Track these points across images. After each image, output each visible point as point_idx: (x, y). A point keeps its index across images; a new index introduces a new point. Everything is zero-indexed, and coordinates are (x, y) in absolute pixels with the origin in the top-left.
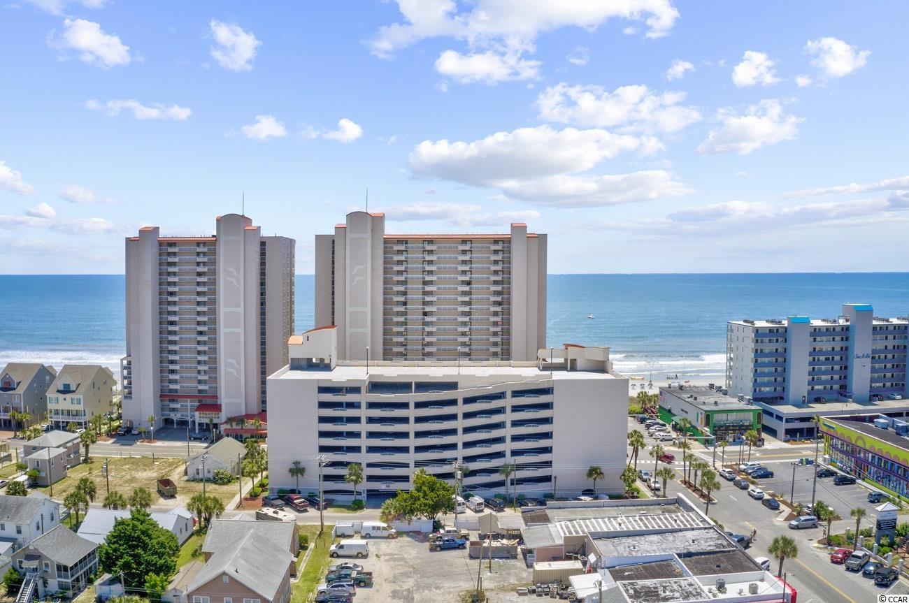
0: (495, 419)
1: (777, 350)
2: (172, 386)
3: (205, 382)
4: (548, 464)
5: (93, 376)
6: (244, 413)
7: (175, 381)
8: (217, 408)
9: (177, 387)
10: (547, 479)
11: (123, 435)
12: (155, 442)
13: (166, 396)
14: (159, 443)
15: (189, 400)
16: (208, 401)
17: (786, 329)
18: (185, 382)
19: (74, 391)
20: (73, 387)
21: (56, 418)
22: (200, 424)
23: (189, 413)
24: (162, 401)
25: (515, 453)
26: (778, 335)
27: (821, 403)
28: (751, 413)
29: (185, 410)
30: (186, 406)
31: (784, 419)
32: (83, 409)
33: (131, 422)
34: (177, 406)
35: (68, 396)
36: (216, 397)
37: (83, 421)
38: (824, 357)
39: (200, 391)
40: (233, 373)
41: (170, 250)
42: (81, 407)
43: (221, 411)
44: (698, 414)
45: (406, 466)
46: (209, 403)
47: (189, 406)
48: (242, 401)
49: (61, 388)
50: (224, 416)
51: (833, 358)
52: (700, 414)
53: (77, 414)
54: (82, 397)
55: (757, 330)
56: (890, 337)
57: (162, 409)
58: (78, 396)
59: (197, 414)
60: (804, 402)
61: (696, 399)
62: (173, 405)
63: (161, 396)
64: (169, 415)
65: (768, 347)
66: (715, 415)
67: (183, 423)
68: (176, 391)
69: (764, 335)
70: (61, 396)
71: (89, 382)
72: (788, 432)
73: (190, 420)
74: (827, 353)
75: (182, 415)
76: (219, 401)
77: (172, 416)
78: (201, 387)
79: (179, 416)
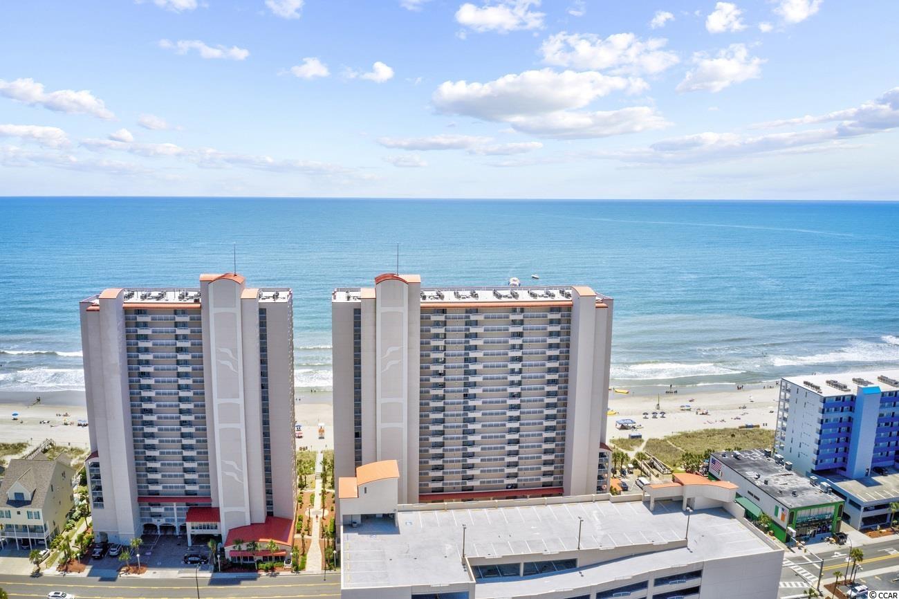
1: (841, 419)
2: (152, 488)
3: (193, 482)
5: (50, 478)
6: (248, 523)
7: (155, 482)
8: (212, 513)
9: (159, 488)
11: (99, 558)
12: (144, 572)
13: (146, 498)
15: (175, 504)
16: (201, 504)
18: (169, 480)
19: (29, 503)
20: (27, 497)
21: (10, 535)
22: (192, 536)
23: (176, 518)
24: (140, 505)
26: (849, 404)
27: (883, 475)
28: (834, 507)
29: (173, 514)
30: (172, 509)
31: (862, 508)
32: (43, 525)
33: (104, 535)
34: (161, 510)
35: (24, 510)
36: (210, 499)
37: (45, 538)
39: (187, 493)
40: (233, 478)
41: (140, 319)
42: (40, 522)
43: (219, 521)
44: (777, 508)
46: (204, 509)
47: (175, 509)
48: (246, 509)
49: (13, 498)
50: (223, 528)
52: (780, 510)
53: (34, 529)
54: (40, 511)
55: (824, 400)
57: (141, 515)
58: (36, 510)
59: (188, 524)
61: (766, 482)
62: (154, 510)
63: (140, 500)
64: (151, 520)
65: (834, 416)
66: (799, 512)
67: (168, 528)
68: (157, 493)
69: (832, 405)
70: (13, 510)
71: (47, 486)
72: (865, 520)
73: (176, 524)
74: (888, 418)
75: (167, 520)
76: (213, 505)
77: (155, 521)
78: (189, 488)
79: (163, 521)
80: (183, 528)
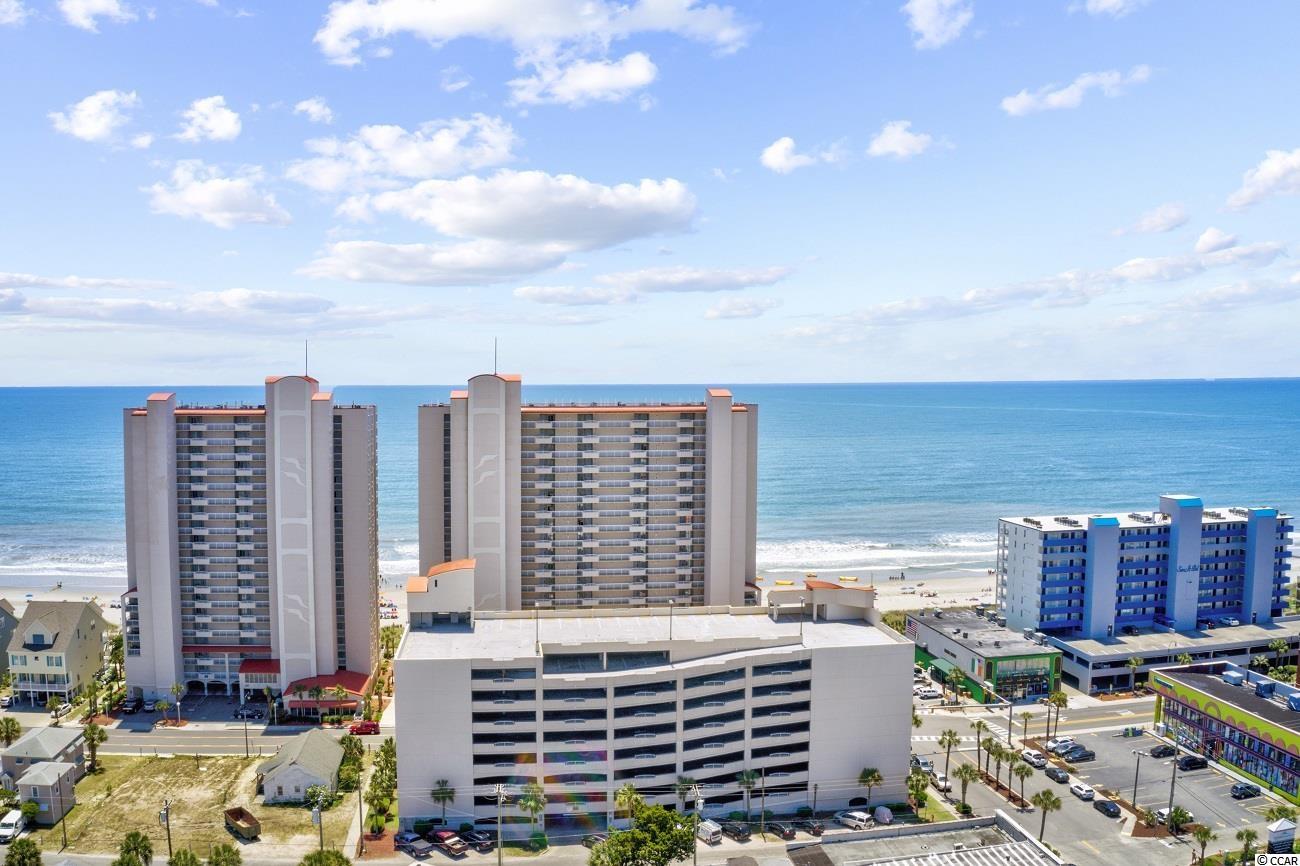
0: (731, 706)
1: (1072, 561)
2: (200, 634)
3: (250, 627)
4: (803, 767)
5: (77, 621)
6: (314, 674)
7: (205, 626)
8: (271, 665)
9: (208, 634)
10: (802, 787)
11: (131, 713)
12: (184, 725)
13: (192, 648)
14: (190, 727)
15: (226, 655)
16: (256, 655)
17: (1085, 533)
18: (219, 626)
19: (50, 647)
20: (48, 640)
21: (24, 687)
22: (246, 691)
23: (227, 674)
24: (184, 656)
25: (757, 753)
26: (1076, 541)
27: (1132, 635)
28: (1048, 659)
29: (220, 668)
30: (223, 663)
31: (1091, 665)
32: (65, 673)
33: (138, 690)
34: (210, 663)
35: (43, 655)
36: (268, 648)
37: (66, 691)
38: (1134, 571)
39: (243, 640)
40: (297, 616)
41: (194, 428)
42: (61, 671)
43: (279, 672)
44: (973, 661)
45: (603, 778)
46: (261, 660)
47: (227, 662)
48: (311, 657)
49: (30, 641)
50: (283, 680)
51: (1146, 570)
52: (976, 662)
53: (56, 680)
54: (63, 655)
55: (1045, 536)
56: (1223, 539)
57: (186, 668)
58: (59, 654)
59: (242, 677)
60: (1109, 634)
61: (965, 636)
62: (201, 662)
63: (185, 649)
64: (197, 676)
65: (1060, 559)
66: (999, 663)
67: (217, 687)
68: (206, 640)
69: (1055, 542)
70: (30, 655)
71: (72, 630)
72: (1095, 681)
73: (228, 682)
74: (1138, 563)
75: (216, 677)
76: (273, 657)
77: (201, 677)
78: (244, 634)
79: (211, 677)
80: (236, 687)
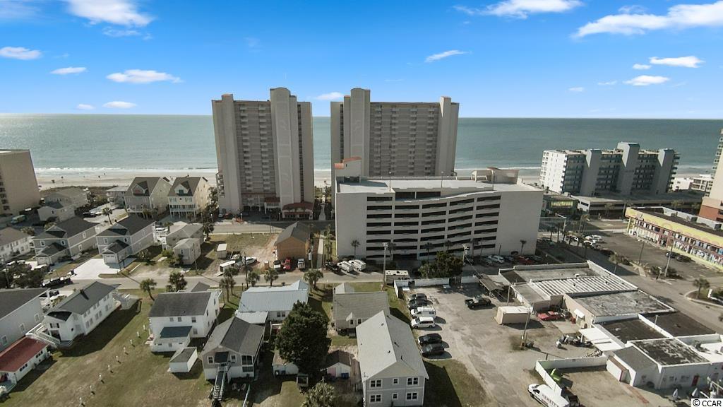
1: (577, 167)
2: (248, 188)
3: (267, 186)
4: (494, 238)
6: (293, 203)
7: (250, 185)
8: (278, 200)
9: (251, 188)
10: (493, 246)
12: (244, 223)
13: (245, 194)
14: (246, 223)
15: (259, 196)
16: (270, 196)
18: (256, 185)
19: (186, 194)
20: (186, 192)
21: (176, 210)
22: (267, 209)
23: (259, 203)
24: (242, 197)
25: (476, 232)
26: (579, 158)
29: (256, 201)
33: (224, 210)
34: (252, 199)
36: (275, 194)
37: (194, 211)
38: (604, 171)
39: (265, 191)
41: (241, 108)
42: (192, 203)
43: (280, 202)
45: (416, 240)
46: (273, 198)
47: (259, 199)
48: (292, 196)
49: (178, 193)
50: (281, 205)
53: (189, 207)
55: (568, 156)
57: (243, 201)
58: (190, 197)
59: (265, 204)
62: (249, 199)
63: (242, 194)
64: (247, 204)
65: (573, 165)
66: (552, 203)
67: (255, 208)
68: (250, 191)
69: (571, 159)
70: (178, 198)
73: (259, 206)
75: (255, 204)
76: (277, 196)
77: (249, 205)
78: (266, 188)
79: (253, 204)
80: (263, 208)
